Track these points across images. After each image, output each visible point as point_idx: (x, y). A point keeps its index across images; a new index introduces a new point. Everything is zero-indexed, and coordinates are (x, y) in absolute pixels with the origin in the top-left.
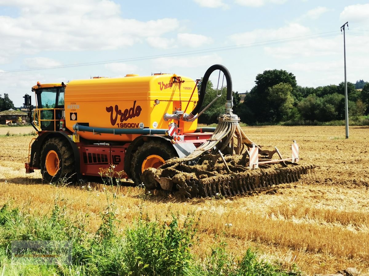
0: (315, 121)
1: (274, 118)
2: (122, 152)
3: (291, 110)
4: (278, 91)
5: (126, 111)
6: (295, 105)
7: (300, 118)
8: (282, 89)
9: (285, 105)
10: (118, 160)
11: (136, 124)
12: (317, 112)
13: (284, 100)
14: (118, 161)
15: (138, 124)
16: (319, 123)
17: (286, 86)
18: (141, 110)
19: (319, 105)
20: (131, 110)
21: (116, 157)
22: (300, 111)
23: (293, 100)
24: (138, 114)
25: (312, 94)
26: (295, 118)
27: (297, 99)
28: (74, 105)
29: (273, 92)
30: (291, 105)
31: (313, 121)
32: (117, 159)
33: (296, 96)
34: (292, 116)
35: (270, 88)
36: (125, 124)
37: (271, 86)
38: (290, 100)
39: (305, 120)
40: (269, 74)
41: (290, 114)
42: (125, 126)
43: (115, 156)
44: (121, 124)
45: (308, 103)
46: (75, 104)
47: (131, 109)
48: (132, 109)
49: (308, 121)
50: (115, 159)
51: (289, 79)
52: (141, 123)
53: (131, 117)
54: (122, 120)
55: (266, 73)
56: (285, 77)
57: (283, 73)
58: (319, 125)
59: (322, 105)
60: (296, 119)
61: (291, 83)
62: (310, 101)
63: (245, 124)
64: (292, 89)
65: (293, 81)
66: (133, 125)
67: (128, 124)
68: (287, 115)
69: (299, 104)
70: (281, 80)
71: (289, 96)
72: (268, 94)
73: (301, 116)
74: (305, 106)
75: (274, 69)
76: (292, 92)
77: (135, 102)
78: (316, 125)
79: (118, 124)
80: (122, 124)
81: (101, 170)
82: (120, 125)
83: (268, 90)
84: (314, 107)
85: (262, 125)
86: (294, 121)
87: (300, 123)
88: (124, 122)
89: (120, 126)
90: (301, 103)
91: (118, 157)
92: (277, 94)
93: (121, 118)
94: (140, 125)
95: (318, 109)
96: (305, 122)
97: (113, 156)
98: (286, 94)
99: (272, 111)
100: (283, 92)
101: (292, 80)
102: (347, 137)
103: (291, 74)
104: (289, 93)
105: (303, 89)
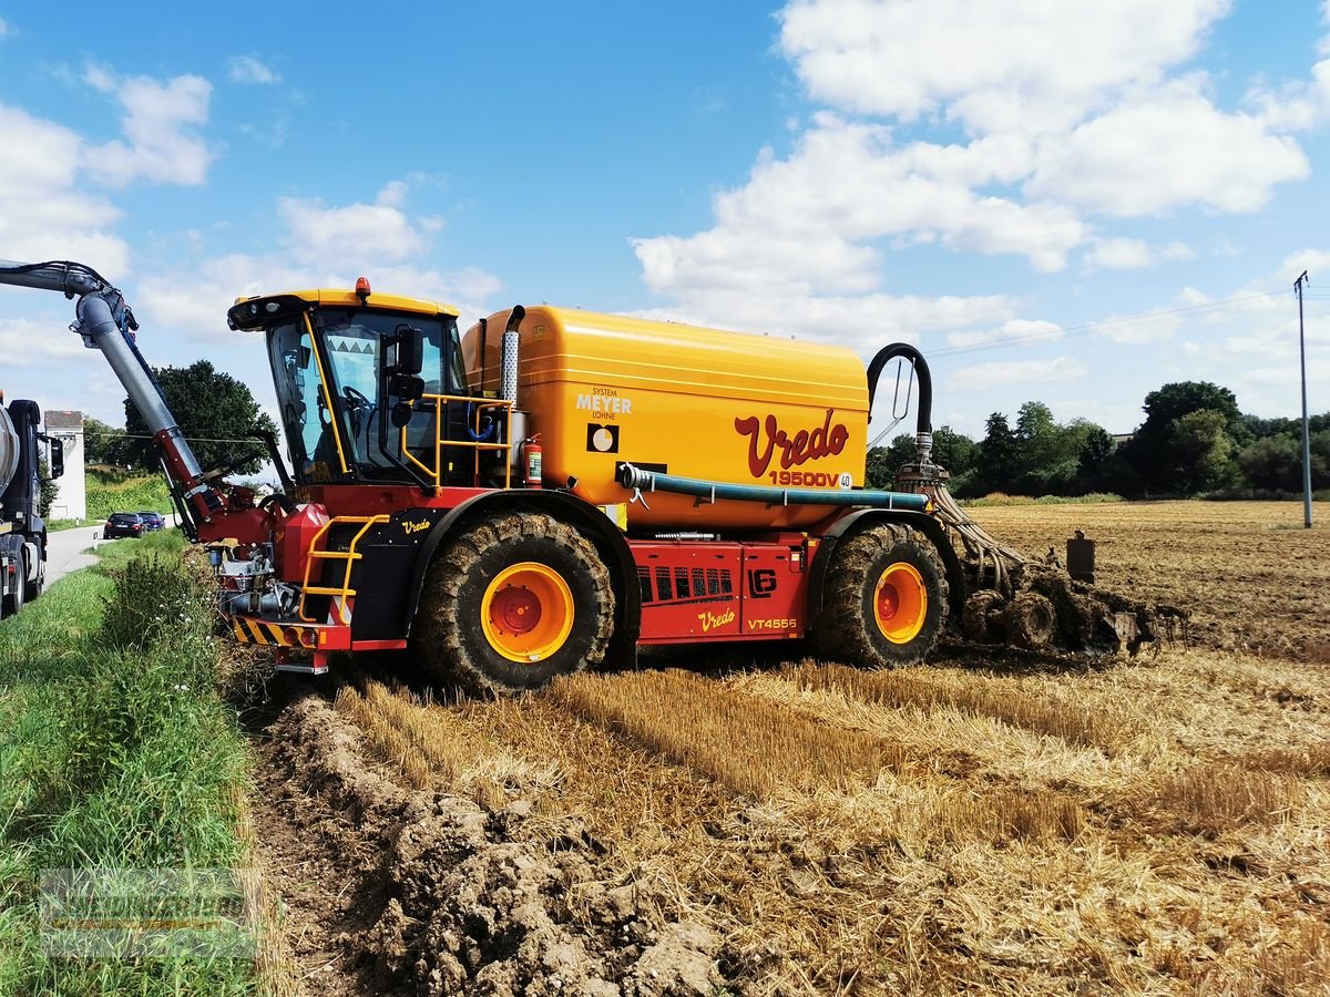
0: (1278, 490)
1: (1185, 484)
2: (782, 558)
3: (1223, 467)
4: (1193, 426)
5: (802, 435)
6: (1234, 456)
7: (1245, 485)
8: (1203, 423)
9: (1210, 456)
10: (769, 584)
11: (829, 475)
12: (1283, 470)
13: (1208, 447)
14: (767, 589)
15: (837, 477)
16: (1287, 494)
17: (1213, 416)
18: (847, 436)
19: (1288, 456)
20: (818, 436)
21: (762, 576)
22: (1244, 469)
23: (1227, 445)
24: (837, 449)
25: (1283, 432)
26: (1232, 483)
27: (1239, 443)
28: (607, 400)
29: (1184, 429)
30: (1224, 457)
31: (1273, 490)
32: (765, 580)
33: (1236, 436)
34: (1226, 481)
35: (1176, 422)
36: (795, 475)
37: (1179, 417)
38: (1222, 444)
39: (1255, 489)
40: (1174, 392)
41: (1222, 475)
42: (797, 481)
43: (759, 572)
44: (782, 474)
45: (1263, 452)
46: (614, 394)
47: (817, 432)
48: (821, 432)
49: (1261, 491)
50: (758, 583)
51: (1220, 400)
52: (846, 475)
53: (815, 454)
54: (786, 463)
55: (1167, 388)
56: (1211, 397)
57: (1206, 388)
58: (1286, 500)
59: (1295, 457)
60: (1236, 486)
61: (1224, 410)
62: (1267, 447)
63: (1119, 497)
64: (1226, 422)
65: (1230, 406)
66: (820, 480)
67: (807, 475)
68: (1215, 477)
69: (1242, 455)
70: (1203, 404)
71: (1218, 438)
72: (1170, 433)
73: (1248, 480)
74: (1255, 460)
75: (1186, 381)
76: (1227, 428)
77: (830, 412)
78: (1279, 498)
79: (773, 474)
80: (787, 473)
81: (707, 620)
82: (781, 477)
83: (1173, 424)
84: (1276, 460)
85: (1156, 499)
86: (1230, 489)
87: (1243, 493)
88: (794, 468)
89: (778, 478)
90: (1246, 453)
91: (767, 576)
92: (1191, 432)
93: (785, 455)
94: (840, 479)
95: (1287, 465)
96: (1255, 493)
97: (750, 572)
98: (1212, 433)
99: (1181, 469)
100: (1205, 429)
101: (1227, 403)
102: (1308, 525)
103: (1224, 391)
104: (1219, 431)
105: (1263, 422)
